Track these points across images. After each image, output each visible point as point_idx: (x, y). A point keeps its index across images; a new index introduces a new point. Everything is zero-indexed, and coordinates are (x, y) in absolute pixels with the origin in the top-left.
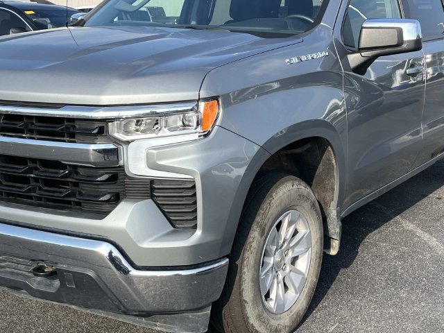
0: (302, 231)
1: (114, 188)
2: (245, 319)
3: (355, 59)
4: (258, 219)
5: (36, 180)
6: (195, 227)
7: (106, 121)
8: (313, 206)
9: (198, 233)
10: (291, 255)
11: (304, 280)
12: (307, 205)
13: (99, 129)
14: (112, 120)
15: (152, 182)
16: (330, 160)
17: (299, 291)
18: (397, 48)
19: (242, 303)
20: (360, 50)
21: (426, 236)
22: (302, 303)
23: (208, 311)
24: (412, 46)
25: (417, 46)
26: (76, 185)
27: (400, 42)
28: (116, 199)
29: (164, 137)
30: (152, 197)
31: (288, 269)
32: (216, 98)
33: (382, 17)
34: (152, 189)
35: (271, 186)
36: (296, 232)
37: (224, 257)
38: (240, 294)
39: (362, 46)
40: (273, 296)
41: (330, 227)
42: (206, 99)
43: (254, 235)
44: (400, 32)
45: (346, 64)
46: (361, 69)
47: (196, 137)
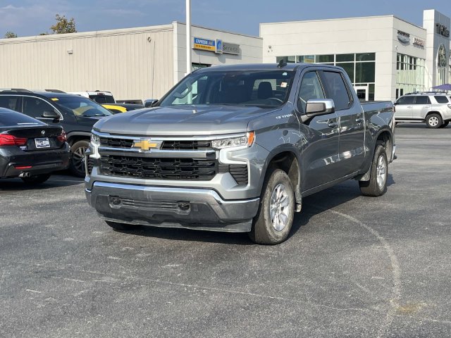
0: (285, 196)
1: (213, 169)
2: (265, 228)
3: (304, 118)
4: (269, 184)
5: (178, 168)
6: (247, 183)
7: (211, 141)
8: (290, 184)
9: (249, 185)
10: (281, 206)
11: (287, 219)
12: (287, 183)
13: (208, 145)
14: (214, 140)
15: (229, 165)
16: (295, 164)
17: (285, 223)
18: (323, 112)
19: (264, 220)
20: (306, 114)
21: (345, 215)
22: (286, 229)
23: (251, 222)
24: (330, 111)
25: (332, 111)
26: (197, 169)
27: (325, 109)
28: (214, 174)
29: (234, 147)
30: (229, 172)
31: (280, 212)
32: (253, 131)
33: (315, 98)
34: (230, 168)
35: (273, 171)
36: (282, 196)
37: (257, 197)
38: (263, 217)
39: (307, 111)
40: (275, 221)
41: (297, 198)
42: (249, 132)
43: (268, 191)
44: (324, 105)
45: (300, 120)
46: (307, 122)
47: (246, 147)
